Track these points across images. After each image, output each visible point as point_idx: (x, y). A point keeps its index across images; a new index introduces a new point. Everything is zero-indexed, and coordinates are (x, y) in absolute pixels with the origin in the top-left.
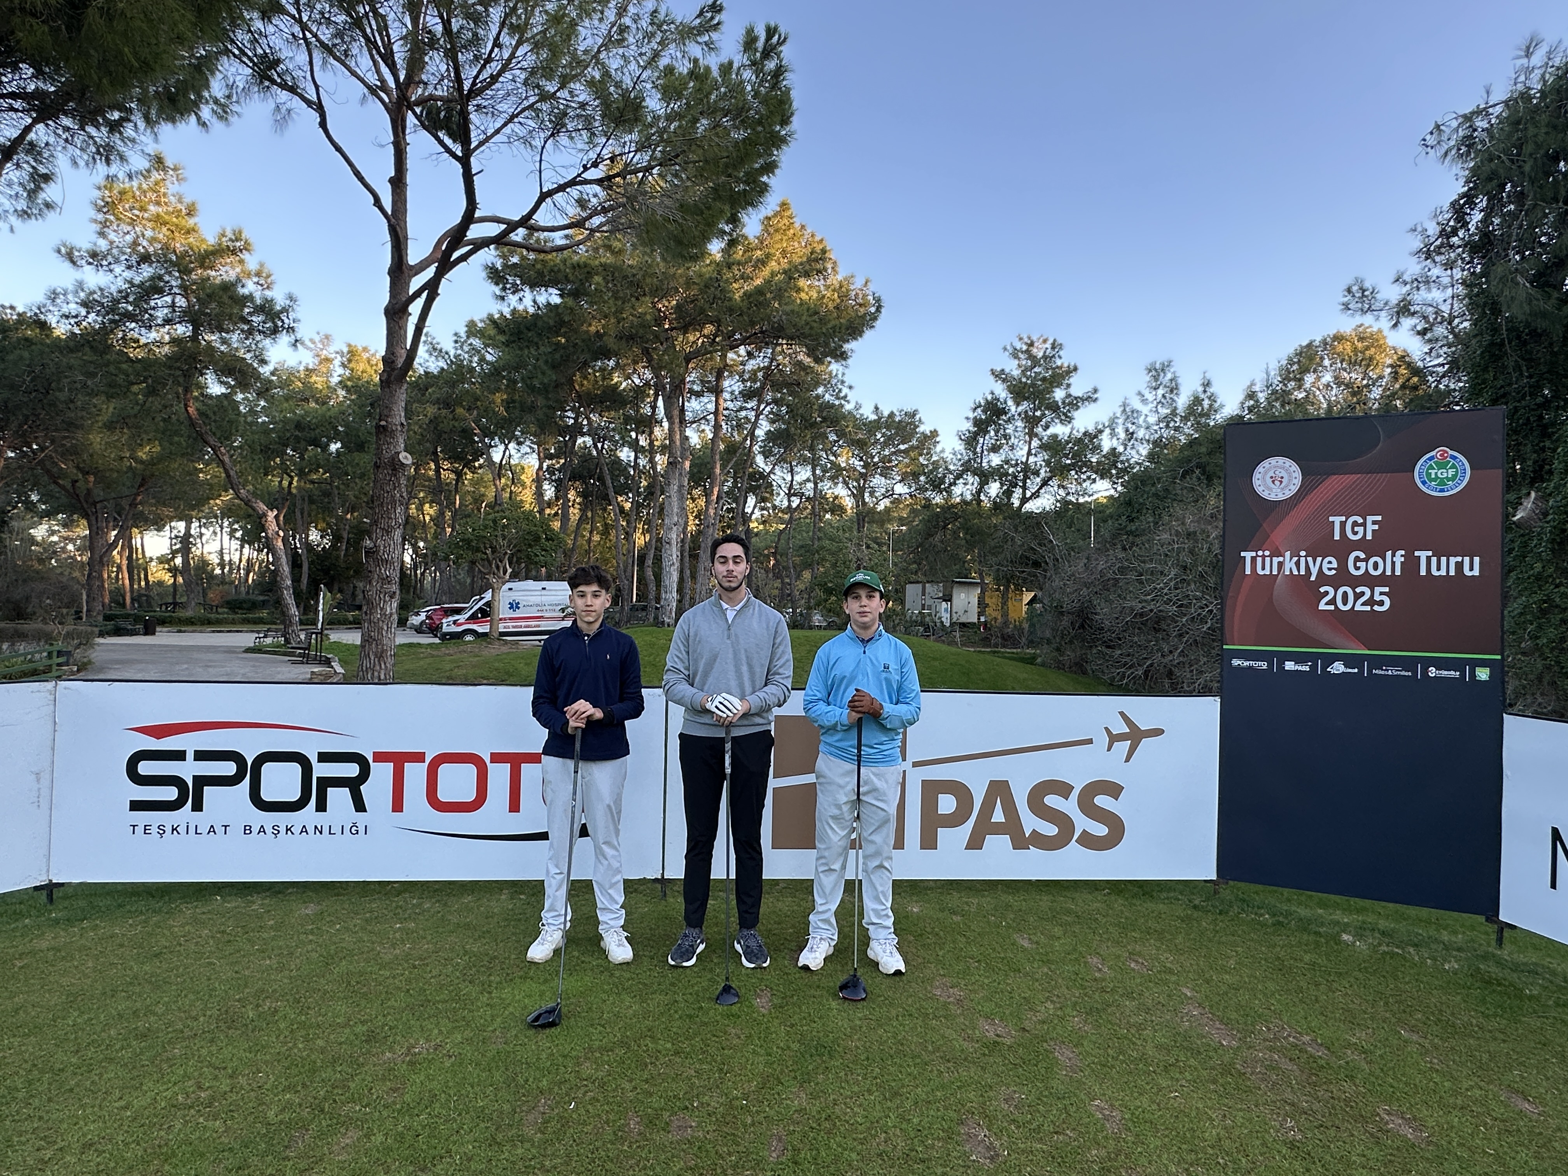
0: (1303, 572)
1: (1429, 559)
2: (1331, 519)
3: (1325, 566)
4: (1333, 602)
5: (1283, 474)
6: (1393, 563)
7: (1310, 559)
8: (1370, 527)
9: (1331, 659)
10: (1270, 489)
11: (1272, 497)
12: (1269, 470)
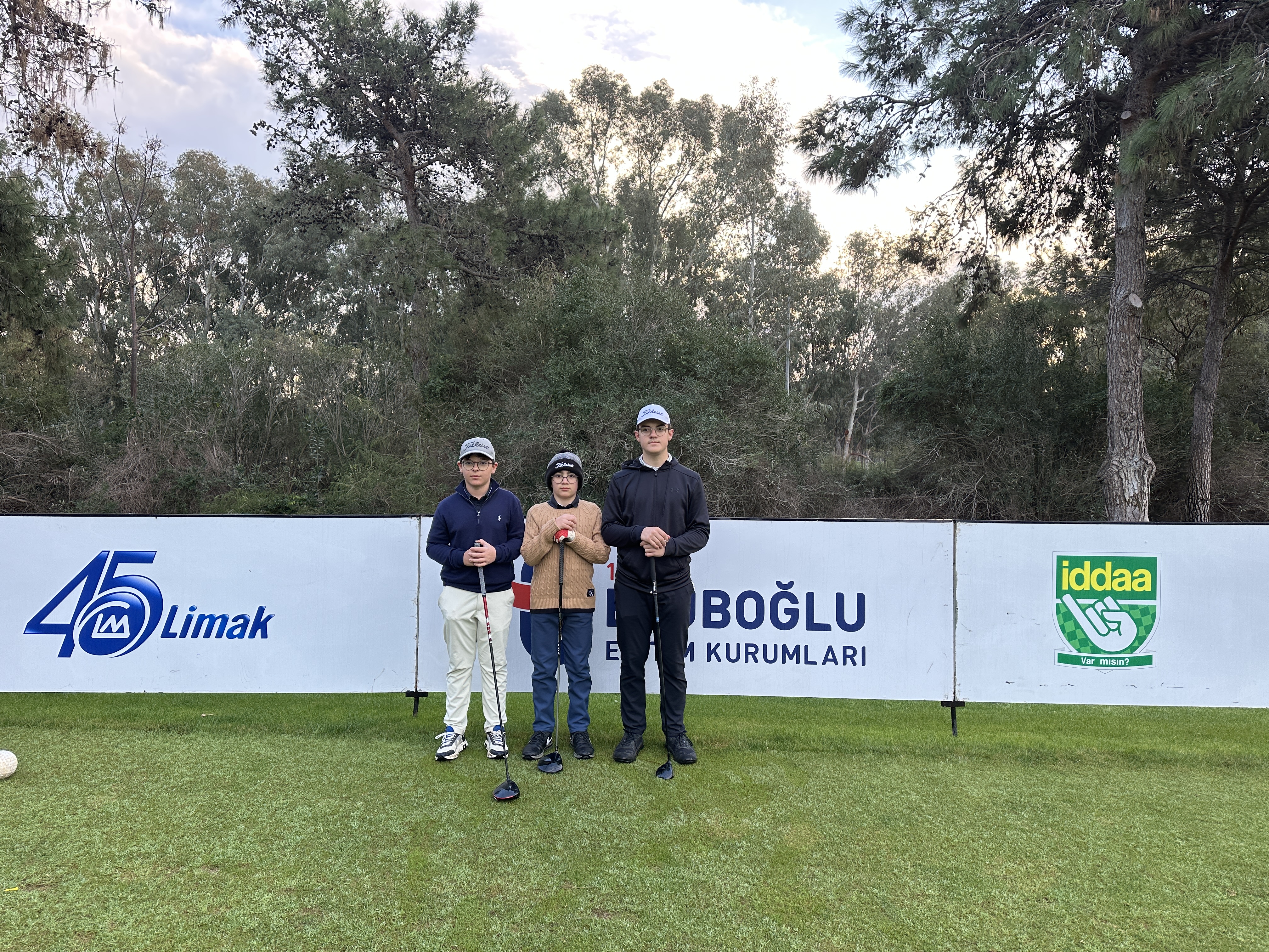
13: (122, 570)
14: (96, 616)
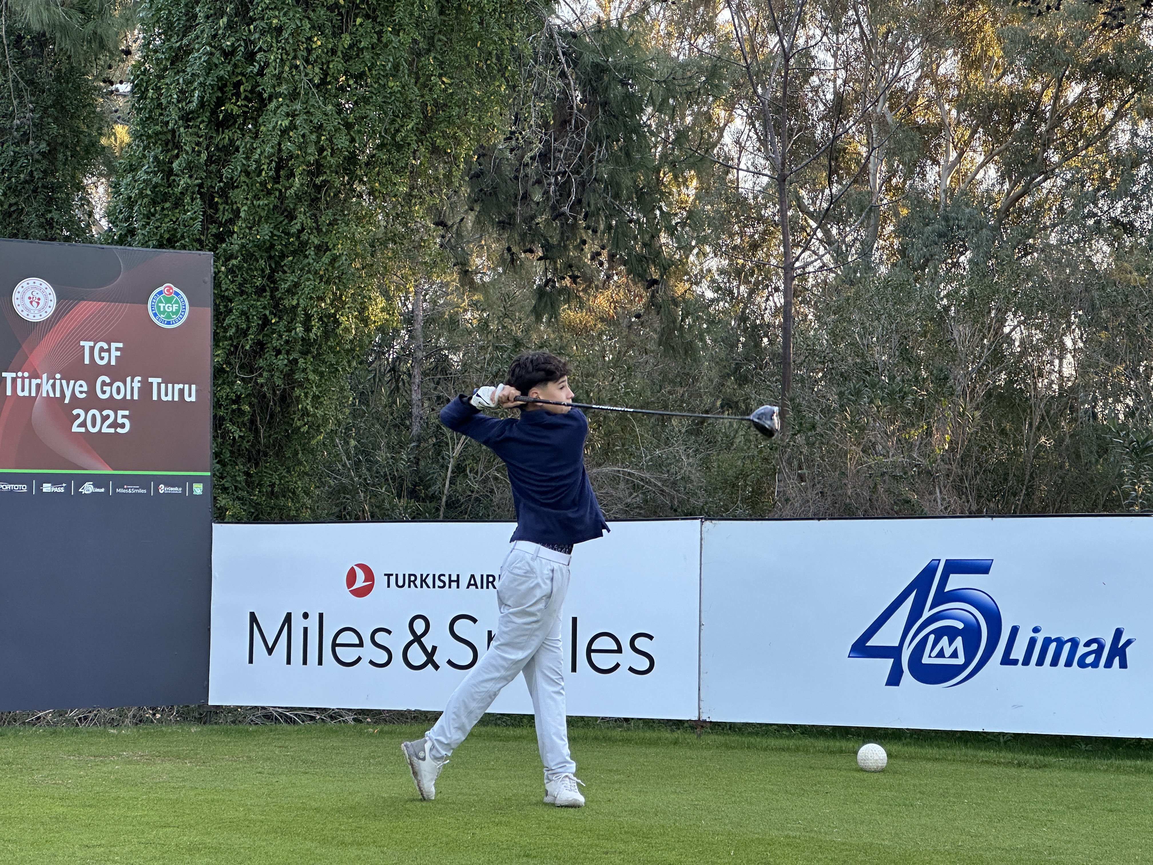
0: (58, 395)
1: (159, 384)
2: (82, 343)
3: (77, 389)
4: (83, 424)
5: (40, 295)
6: (132, 389)
7: (64, 382)
8: (115, 354)
9: (82, 480)
10: (28, 309)
11: (30, 318)
12: (27, 289)
13: (955, 582)
14: (926, 637)
